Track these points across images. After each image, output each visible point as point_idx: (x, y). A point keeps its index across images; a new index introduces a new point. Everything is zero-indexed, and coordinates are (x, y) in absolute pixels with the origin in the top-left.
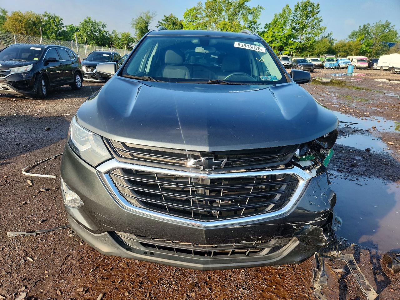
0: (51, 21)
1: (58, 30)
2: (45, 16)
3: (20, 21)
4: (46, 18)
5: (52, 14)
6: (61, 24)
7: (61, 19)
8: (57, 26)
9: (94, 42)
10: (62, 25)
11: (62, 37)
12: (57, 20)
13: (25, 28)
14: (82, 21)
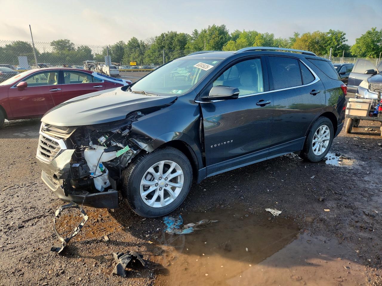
0: (334, 37)
1: (338, 45)
2: (329, 33)
3: (306, 41)
4: (329, 35)
5: (336, 30)
6: (342, 39)
7: (345, 34)
8: (338, 41)
9: (373, 53)
10: (344, 40)
11: (340, 51)
12: (339, 36)
13: (308, 46)
14: (365, 33)
